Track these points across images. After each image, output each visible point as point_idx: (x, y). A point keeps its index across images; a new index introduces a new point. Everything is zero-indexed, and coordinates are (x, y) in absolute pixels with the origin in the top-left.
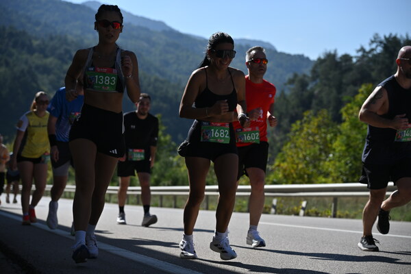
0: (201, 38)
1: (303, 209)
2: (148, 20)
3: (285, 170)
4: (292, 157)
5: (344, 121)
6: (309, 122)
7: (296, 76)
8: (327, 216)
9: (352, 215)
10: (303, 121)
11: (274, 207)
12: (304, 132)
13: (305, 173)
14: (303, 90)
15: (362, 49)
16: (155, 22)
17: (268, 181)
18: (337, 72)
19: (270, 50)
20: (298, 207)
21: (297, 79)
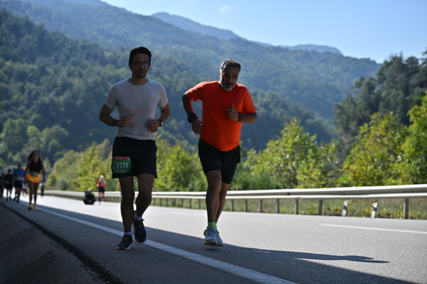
0: (267, 44)
2: (216, 29)
3: (355, 172)
4: (361, 159)
5: (412, 123)
6: (377, 125)
7: (362, 79)
8: (399, 218)
9: (424, 215)
10: (370, 123)
11: (345, 208)
12: (373, 132)
13: (374, 175)
14: (370, 93)
16: (222, 31)
17: (337, 183)
18: (403, 75)
19: (336, 54)
20: (369, 209)
21: (364, 83)
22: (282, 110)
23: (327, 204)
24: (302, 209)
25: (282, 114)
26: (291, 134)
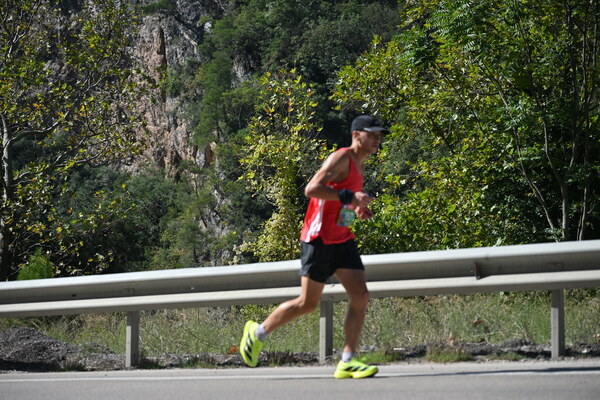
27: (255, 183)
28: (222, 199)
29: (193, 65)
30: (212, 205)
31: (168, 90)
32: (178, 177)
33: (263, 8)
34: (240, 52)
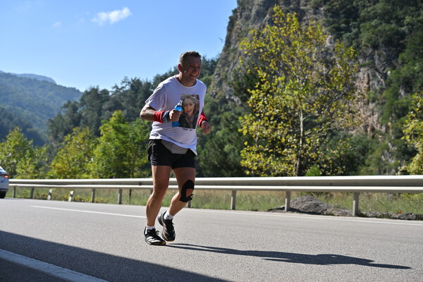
1: (72, 196)
3: (59, 169)
5: (102, 135)
6: (77, 134)
7: (69, 102)
8: (88, 202)
9: (105, 201)
10: (73, 134)
11: (50, 194)
12: (74, 140)
14: (74, 113)
15: (116, 87)
17: (46, 176)
18: (98, 101)
19: (52, 83)
20: (67, 195)
21: (70, 105)
22: (9, 120)
23: (37, 191)
24: (19, 193)
25: (9, 123)
26: (13, 138)
27: (409, 140)
28: (393, 146)
29: (382, 89)
30: (388, 149)
31: (370, 100)
32: (373, 137)
33: (414, 65)
34: (403, 84)
